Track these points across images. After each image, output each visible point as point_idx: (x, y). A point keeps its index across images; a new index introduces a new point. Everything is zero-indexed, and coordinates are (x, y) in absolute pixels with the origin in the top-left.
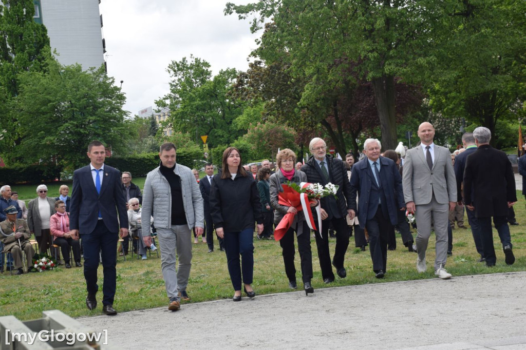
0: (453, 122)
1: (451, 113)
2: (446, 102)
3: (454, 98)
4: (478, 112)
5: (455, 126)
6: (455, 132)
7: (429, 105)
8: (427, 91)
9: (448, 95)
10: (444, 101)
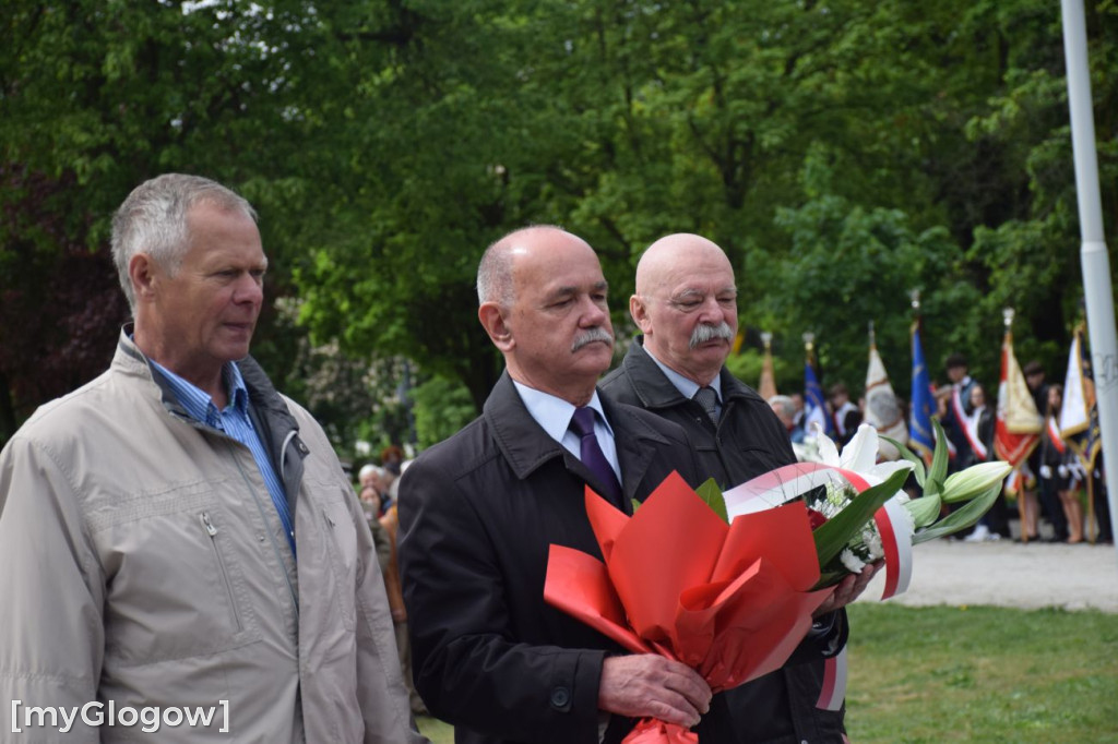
0: (373, 372)
1: (365, 344)
2: (351, 310)
3: (376, 296)
4: (449, 342)
5: (380, 385)
6: (381, 404)
7: (299, 321)
8: (291, 276)
9: (357, 288)
10: (345, 306)
